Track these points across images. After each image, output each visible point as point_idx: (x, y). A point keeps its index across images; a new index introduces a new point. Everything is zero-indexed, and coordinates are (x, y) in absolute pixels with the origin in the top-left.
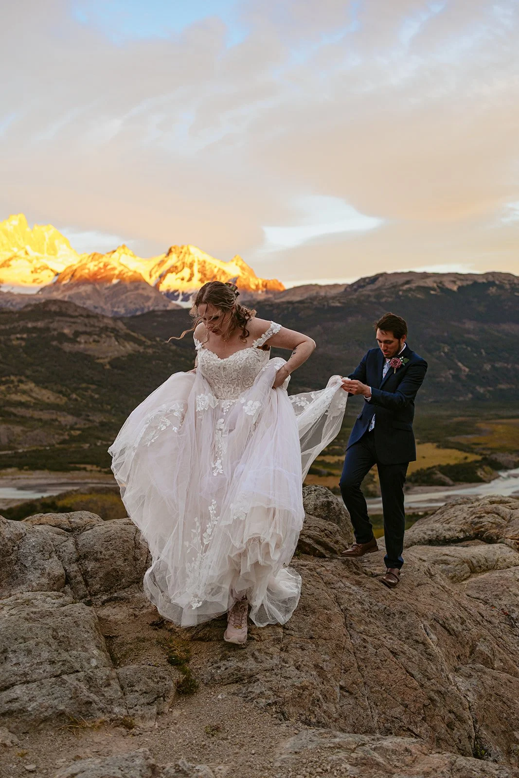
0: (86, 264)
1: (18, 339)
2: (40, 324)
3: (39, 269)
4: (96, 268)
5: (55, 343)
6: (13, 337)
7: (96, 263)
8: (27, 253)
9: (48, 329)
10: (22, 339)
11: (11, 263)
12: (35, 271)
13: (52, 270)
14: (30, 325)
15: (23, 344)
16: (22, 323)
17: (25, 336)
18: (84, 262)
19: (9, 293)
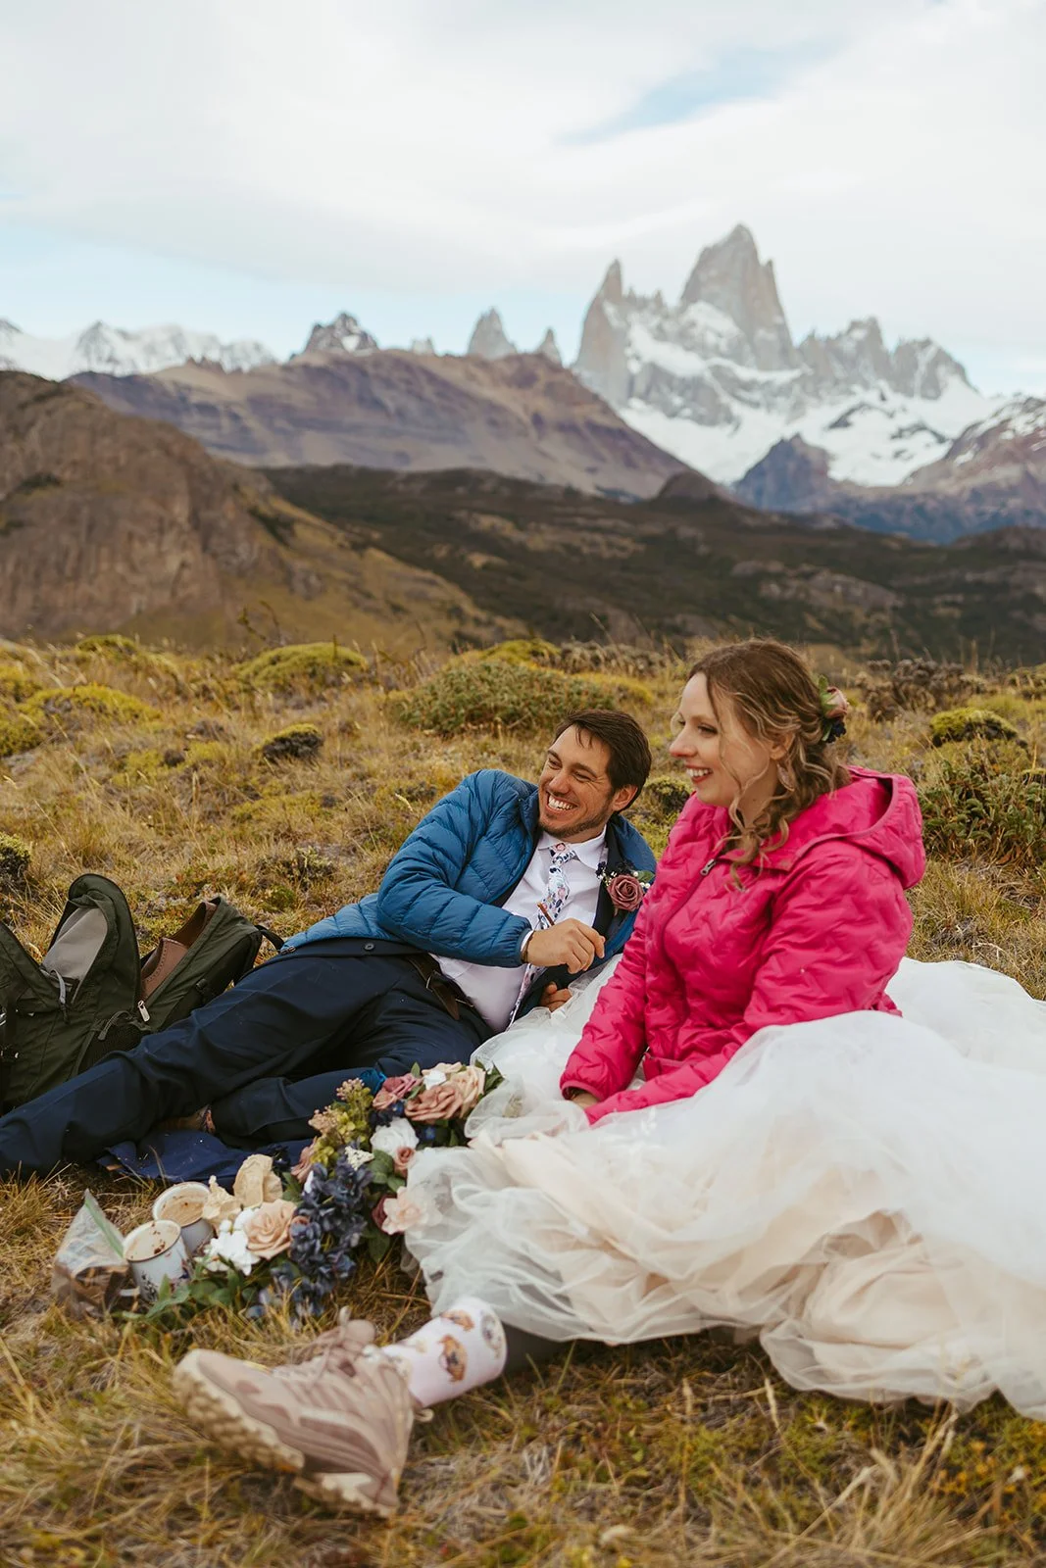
0: (1008, 420)
1: (947, 604)
2: (989, 576)
3: (908, 429)
4: (1029, 429)
5: (1017, 614)
6: (937, 600)
7: (1030, 417)
8: (883, 398)
9: (1004, 587)
10: (954, 604)
11: (853, 418)
12: (899, 434)
13: (935, 434)
14: (970, 577)
15: (957, 613)
16: (954, 573)
17: (959, 598)
18: (1004, 416)
19: (847, 482)
